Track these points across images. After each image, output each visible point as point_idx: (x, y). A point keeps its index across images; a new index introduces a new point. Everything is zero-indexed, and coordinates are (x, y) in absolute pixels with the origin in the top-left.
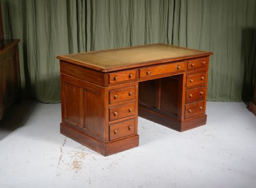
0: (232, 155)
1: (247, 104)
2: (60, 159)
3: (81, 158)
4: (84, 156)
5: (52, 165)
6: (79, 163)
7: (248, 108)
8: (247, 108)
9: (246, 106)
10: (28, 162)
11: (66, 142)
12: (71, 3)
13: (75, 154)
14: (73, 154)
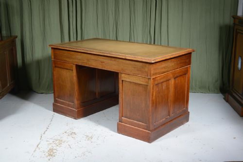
1: (224, 95)
2: (38, 145)
3: (57, 146)
4: (61, 144)
5: (28, 152)
6: (54, 151)
7: (224, 99)
9: (223, 97)
10: (6, 148)
11: (48, 130)
12: (63, 2)
13: (53, 142)
14: (51, 141)
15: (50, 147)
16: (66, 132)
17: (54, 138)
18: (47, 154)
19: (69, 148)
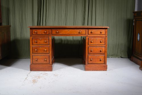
2: (26, 79)
4: (40, 78)
6: (36, 81)
13: (35, 77)
15: (33, 79)
16: (41, 73)
18: (32, 82)
19: (45, 80)
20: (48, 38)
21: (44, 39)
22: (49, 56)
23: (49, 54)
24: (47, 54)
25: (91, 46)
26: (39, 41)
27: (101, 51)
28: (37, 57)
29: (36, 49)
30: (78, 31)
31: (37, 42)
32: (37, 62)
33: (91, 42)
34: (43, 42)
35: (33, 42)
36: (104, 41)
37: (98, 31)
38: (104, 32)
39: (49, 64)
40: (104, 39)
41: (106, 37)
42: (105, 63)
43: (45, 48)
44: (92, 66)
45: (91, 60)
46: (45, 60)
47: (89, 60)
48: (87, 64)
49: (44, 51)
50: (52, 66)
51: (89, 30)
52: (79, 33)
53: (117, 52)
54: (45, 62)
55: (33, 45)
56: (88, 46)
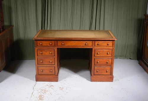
0: (128, 92)
1: (139, 61)
2: (32, 94)
3: (44, 93)
4: (46, 92)
6: (42, 97)
8: (139, 63)
10: (14, 95)
11: (36, 84)
13: (41, 91)
14: (40, 91)
15: (40, 94)
16: (47, 85)
17: (41, 89)
18: (38, 99)
19: (51, 95)
20: (53, 50)
21: (49, 51)
22: (55, 67)
23: (54, 65)
24: (52, 65)
25: (98, 57)
26: (44, 53)
27: (107, 63)
28: (42, 68)
29: (42, 60)
30: (84, 42)
31: (42, 54)
32: (43, 73)
33: (98, 54)
34: (48, 53)
35: (38, 53)
36: (111, 53)
37: (105, 42)
38: (112, 44)
39: (55, 74)
40: (111, 51)
41: (113, 49)
42: (111, 73)
43: (51, 60)
44: (98, 77)
45: (97, 72)
46: (50, 72)
47: (95, 71)
48: (93, 75)
49: (50, 62)
50: (58, 77)
51: (96, 42)
52: (85, 45)
53: (126, 53)
54: (50, 73)
55: (39, 57)
56: (95, 57)
